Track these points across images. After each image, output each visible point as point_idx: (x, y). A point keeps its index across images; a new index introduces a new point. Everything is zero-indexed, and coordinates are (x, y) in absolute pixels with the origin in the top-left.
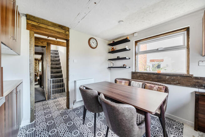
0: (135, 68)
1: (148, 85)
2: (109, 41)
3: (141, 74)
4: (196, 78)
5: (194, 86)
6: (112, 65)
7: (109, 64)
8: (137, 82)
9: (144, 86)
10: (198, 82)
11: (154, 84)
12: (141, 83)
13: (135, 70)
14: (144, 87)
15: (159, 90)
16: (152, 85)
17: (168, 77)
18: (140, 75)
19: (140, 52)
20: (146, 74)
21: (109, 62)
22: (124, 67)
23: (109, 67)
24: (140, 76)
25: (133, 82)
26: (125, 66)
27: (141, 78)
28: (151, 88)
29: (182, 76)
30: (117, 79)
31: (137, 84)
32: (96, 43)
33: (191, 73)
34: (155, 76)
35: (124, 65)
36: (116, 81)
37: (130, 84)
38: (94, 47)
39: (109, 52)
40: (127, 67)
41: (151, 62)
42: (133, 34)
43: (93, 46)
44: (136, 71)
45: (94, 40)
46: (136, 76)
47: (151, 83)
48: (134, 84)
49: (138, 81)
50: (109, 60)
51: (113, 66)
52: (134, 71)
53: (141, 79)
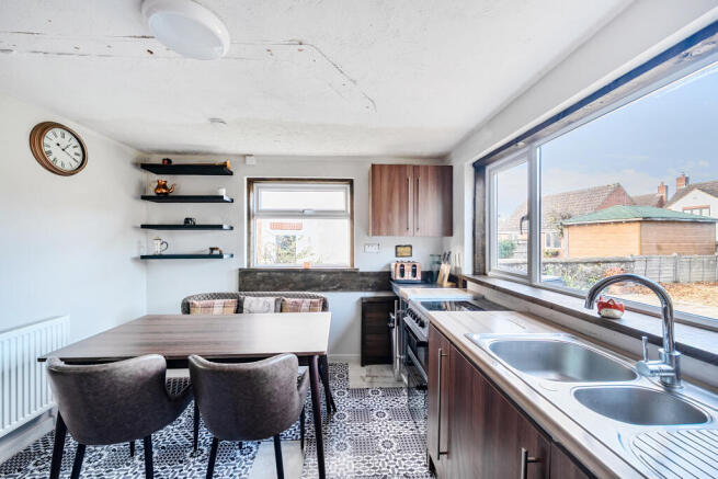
0: (249, 257)
1: (289, 300)
2: (142, 151)
3: (266, 274)
4: (363, 274)
5: (360, 288)
6: (157, 249)
7: (139, 242)
8: (261, 298)
9: (279, 306)
10: (364, 281)
11: (302, 297)
12: (272, 300)
13: (249, 264)
14: (281, 308)
15: (312, 308)
16: (297, 300)
17: (323, 276)
18: (264, 277)
19: (261, 211)
20: (279, 274)
21: (143, 236)
22: (214, 255)
23: (143, 257)
24: (263, 280)
25: (250, 301)
26: (216, 252)
27: (269, 284)
28: (296, 308)
29: (345, 272)
30: (189, 298)
31: (261, 305)
32: (79, 150)
33: (356, 267)
34: (300, 275)
35: (212, 249)
36: (187, 308)
37: (239, 309)
38: (67, 168)
39: (144, 198)
40: (225, 256)
41: (272, 231)
42: (245, 156)
43: (58, 165)
44: (252, 267)
45: (68, 135)
46: (252, 280)
47: (294, 296)
48: (253, 304)
49: (263, 296)
50: (143, 226)
51: (164, 253)
52: (246, 267)
53: (268, 287)
